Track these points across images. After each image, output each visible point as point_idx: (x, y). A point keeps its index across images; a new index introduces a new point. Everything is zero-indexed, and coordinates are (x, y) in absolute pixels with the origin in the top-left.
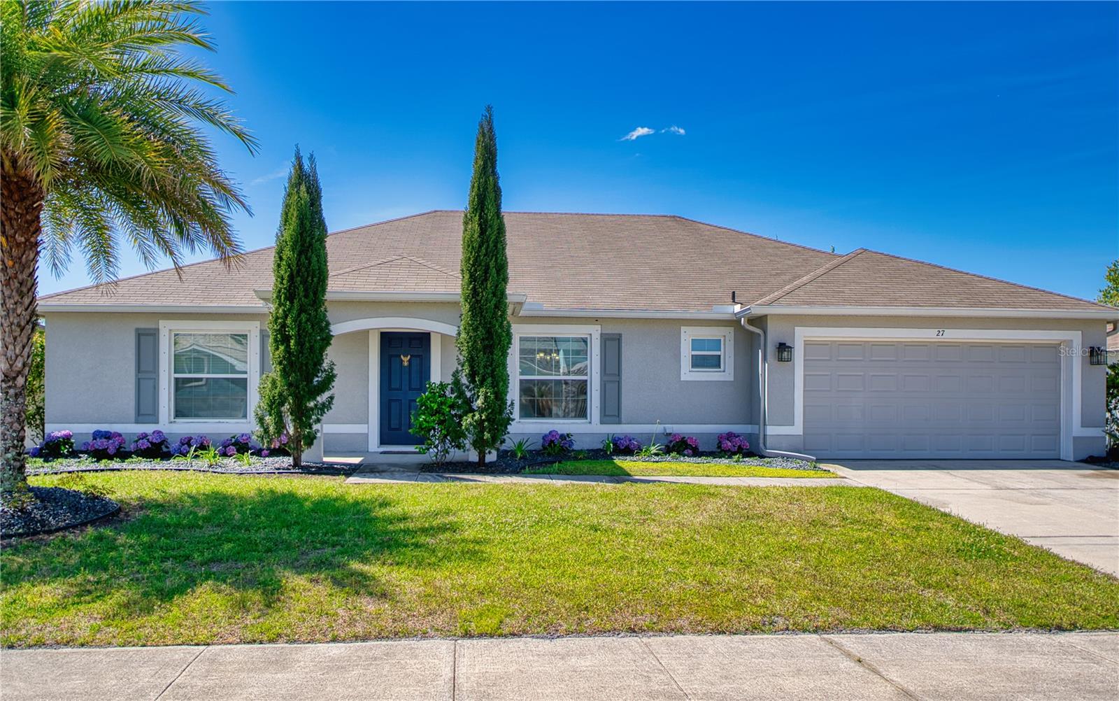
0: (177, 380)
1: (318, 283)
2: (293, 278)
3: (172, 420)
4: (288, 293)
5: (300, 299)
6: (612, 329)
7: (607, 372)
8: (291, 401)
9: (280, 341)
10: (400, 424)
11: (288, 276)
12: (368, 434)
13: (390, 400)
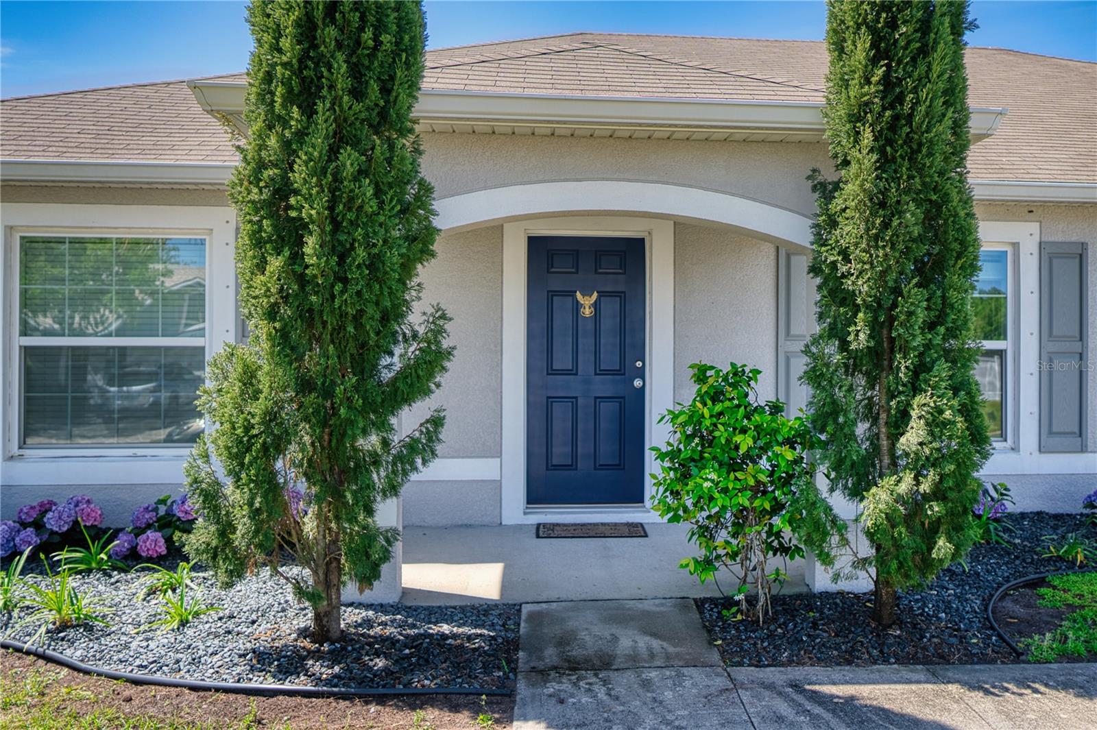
0: (28, 351)
1: (396, 54)
2: (314, 27)
3: (15, 451)
4: (295, 82)
5: (336, 101)
6: (1066, 232)
7: (1055, 333)
8: (307, 439)
9: (270, 241)
10: (574, 454)
11: (298, 24)
12: (500, 481)
13: (548, 398)
